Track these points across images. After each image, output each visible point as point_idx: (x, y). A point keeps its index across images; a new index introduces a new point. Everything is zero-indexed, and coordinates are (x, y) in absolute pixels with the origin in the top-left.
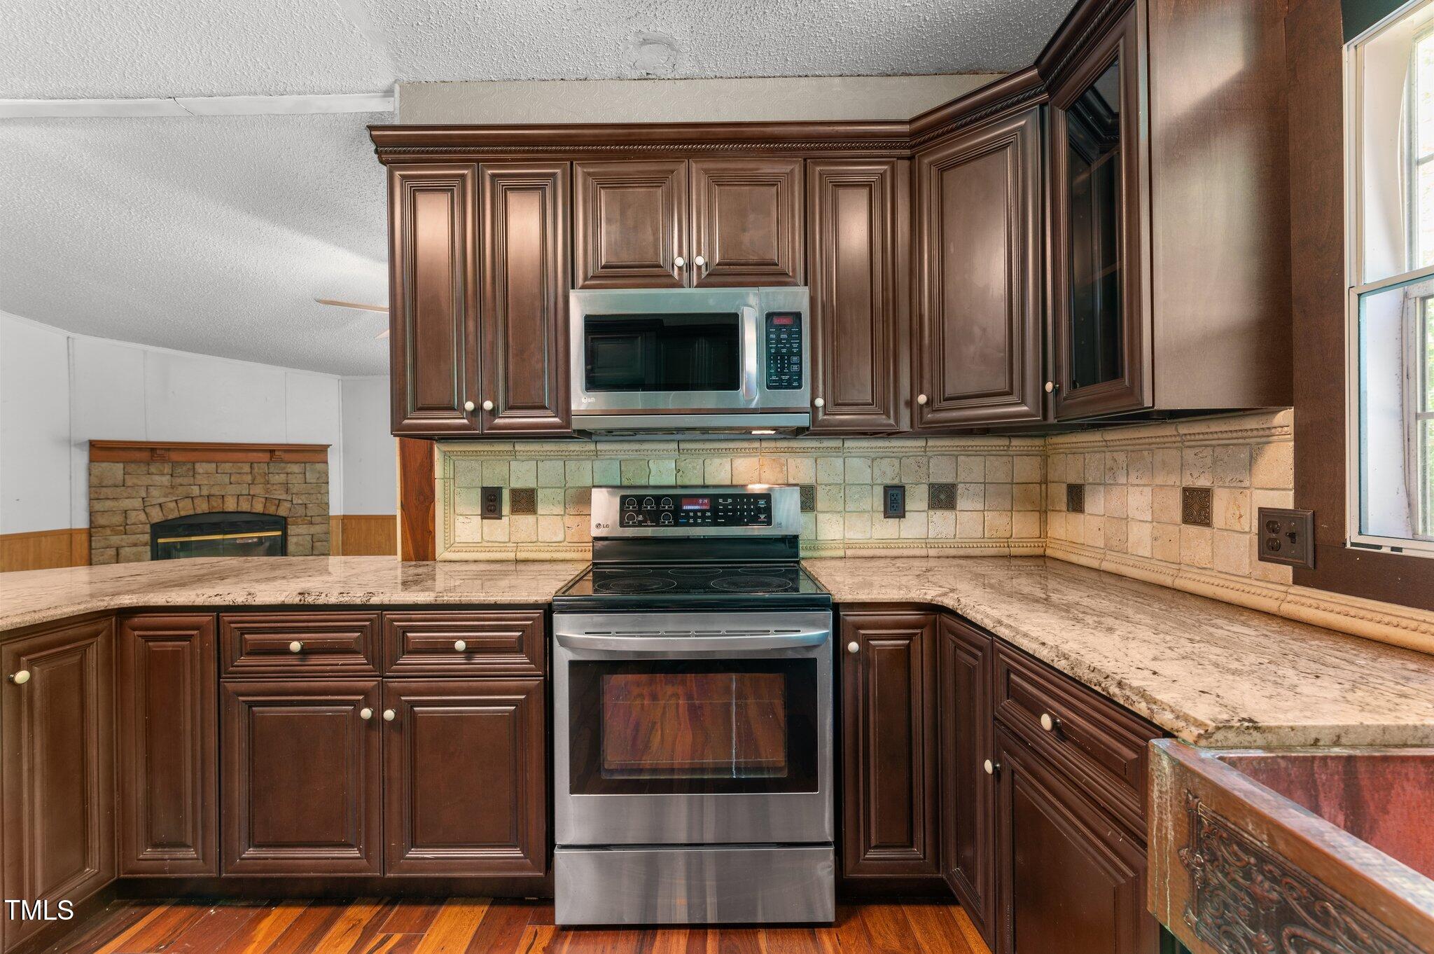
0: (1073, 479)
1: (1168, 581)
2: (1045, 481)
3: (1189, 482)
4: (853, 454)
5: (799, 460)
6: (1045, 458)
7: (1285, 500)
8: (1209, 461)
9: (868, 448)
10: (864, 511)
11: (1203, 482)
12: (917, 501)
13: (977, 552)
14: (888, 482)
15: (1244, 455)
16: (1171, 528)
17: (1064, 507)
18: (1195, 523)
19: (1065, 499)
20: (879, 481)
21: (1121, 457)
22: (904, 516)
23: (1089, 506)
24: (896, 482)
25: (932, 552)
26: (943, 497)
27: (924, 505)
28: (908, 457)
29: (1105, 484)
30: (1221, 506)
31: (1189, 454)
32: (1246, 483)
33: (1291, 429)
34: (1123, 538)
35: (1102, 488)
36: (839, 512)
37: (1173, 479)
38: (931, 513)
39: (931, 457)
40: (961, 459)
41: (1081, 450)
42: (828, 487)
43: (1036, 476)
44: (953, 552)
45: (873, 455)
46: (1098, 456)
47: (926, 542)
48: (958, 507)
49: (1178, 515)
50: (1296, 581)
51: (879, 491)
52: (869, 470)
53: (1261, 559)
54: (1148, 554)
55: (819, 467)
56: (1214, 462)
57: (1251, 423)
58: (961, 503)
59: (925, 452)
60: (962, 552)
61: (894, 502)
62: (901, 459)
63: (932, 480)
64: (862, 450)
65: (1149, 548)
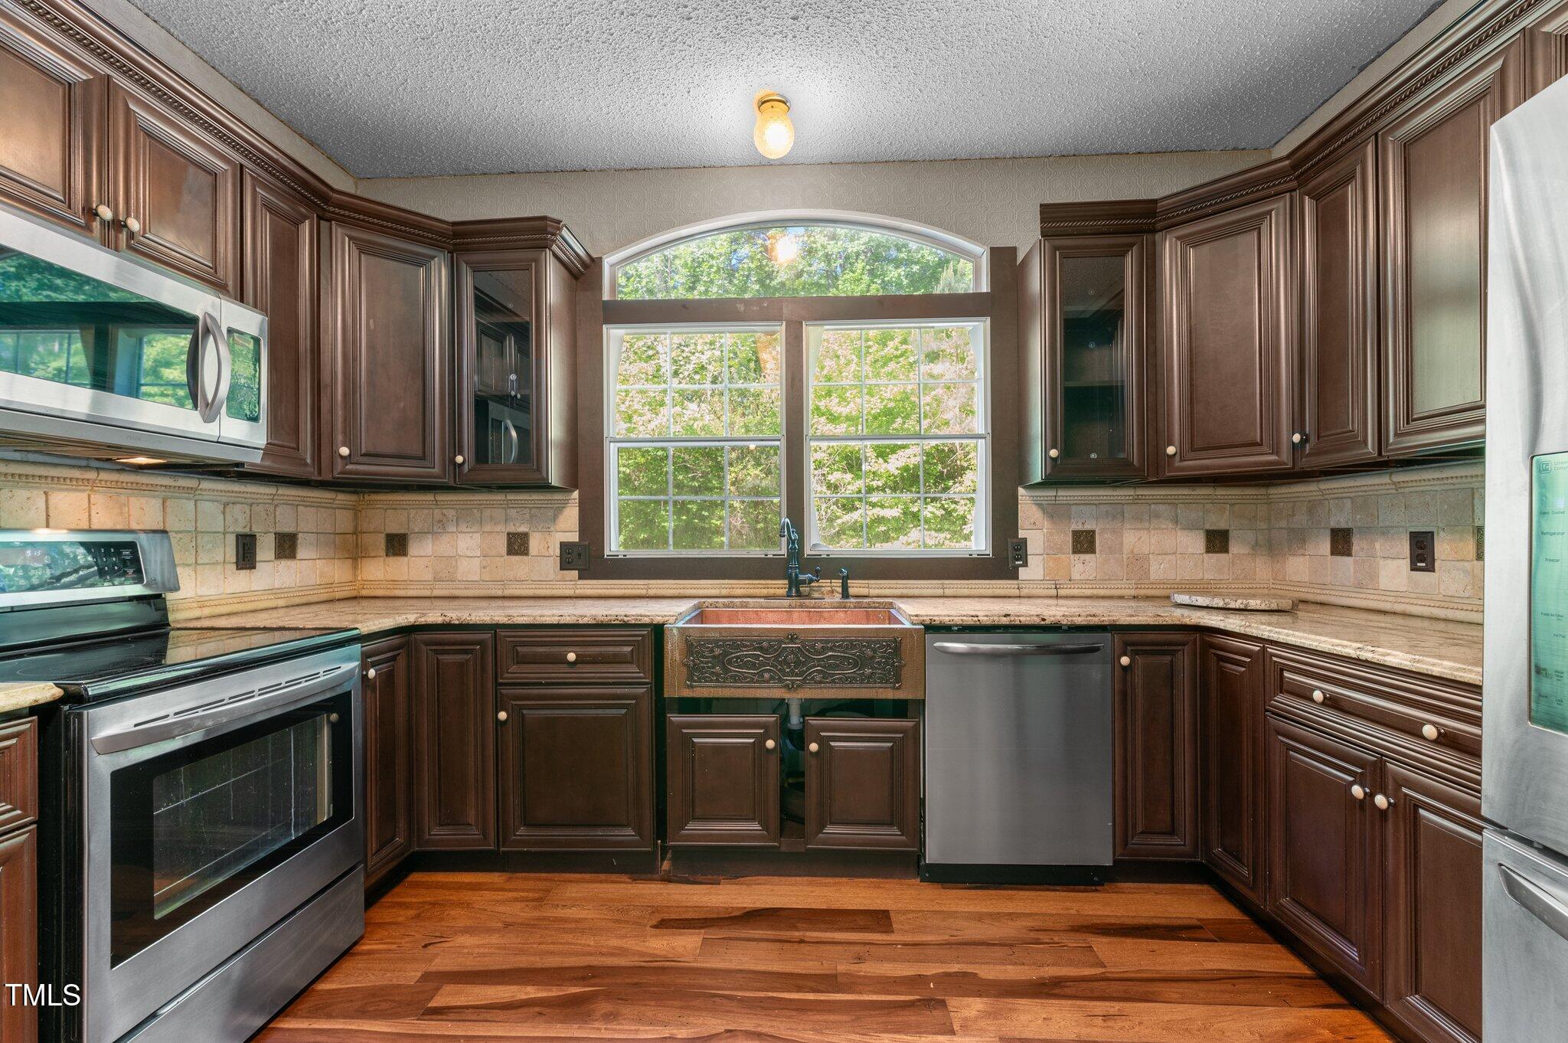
0: (394, 528)
1: (500, 593)
2: (355, 533)
3: (512, 529)
4: (205, 498)
5: (143, 500)
6: (356, 511)
7: (574, 537)
8: (527, 516)
9: (221, 491)
10: (217, 563)
11: (523, 529)
12: (265, 550)
13: (315, 599)
14: (240, 530)
15: (550, 513)
16: (498, 559)
17: (383, 553)
18: (516, 553)
19: (383, 546)
20: (231, 529)
21: (451, 513)
22: (254, 568)
23: (414, 548)
24: (247, 530)
25: (281, 603)
26: (287, 546)
27: (271, 555)
28: (258, 504)
29: (433, 533)
30: (535, 544)
31: (513, 512)
32: (552, 529)
33: (577, 501)
34: (451, 570)
35: (430, 536)
36: (189, 565)
37: (499, 528)
38: (277, 562)
39: (276, 506)
40: (301, 508)
41: (406, 507)
42: (179, 535)
43: (350, 528)
44: (297, 601)
45: (224, 499)
46: (426, 511)
47: (272, 591)
48: (298, 557)
49: (504, 549)
50: (580, 578)
51: (231, 540)
52: (222, 517)
53: (562, 569)
54: (478, 579)
55: (168, 510)
56: (532, 516)
57: (558, 496)
58: (301, 553)
59: (273, 499)
60: (304, 600)
61: (246, 555)
62: (251, 505)
63: (279, 529)
64: (216, 493)
65: (478, 575)
